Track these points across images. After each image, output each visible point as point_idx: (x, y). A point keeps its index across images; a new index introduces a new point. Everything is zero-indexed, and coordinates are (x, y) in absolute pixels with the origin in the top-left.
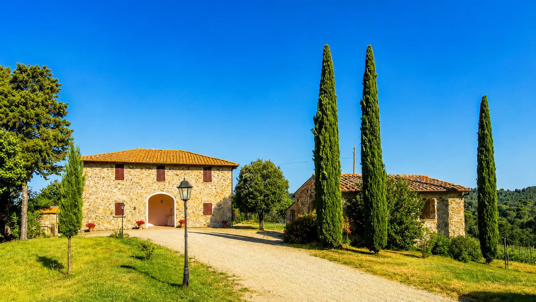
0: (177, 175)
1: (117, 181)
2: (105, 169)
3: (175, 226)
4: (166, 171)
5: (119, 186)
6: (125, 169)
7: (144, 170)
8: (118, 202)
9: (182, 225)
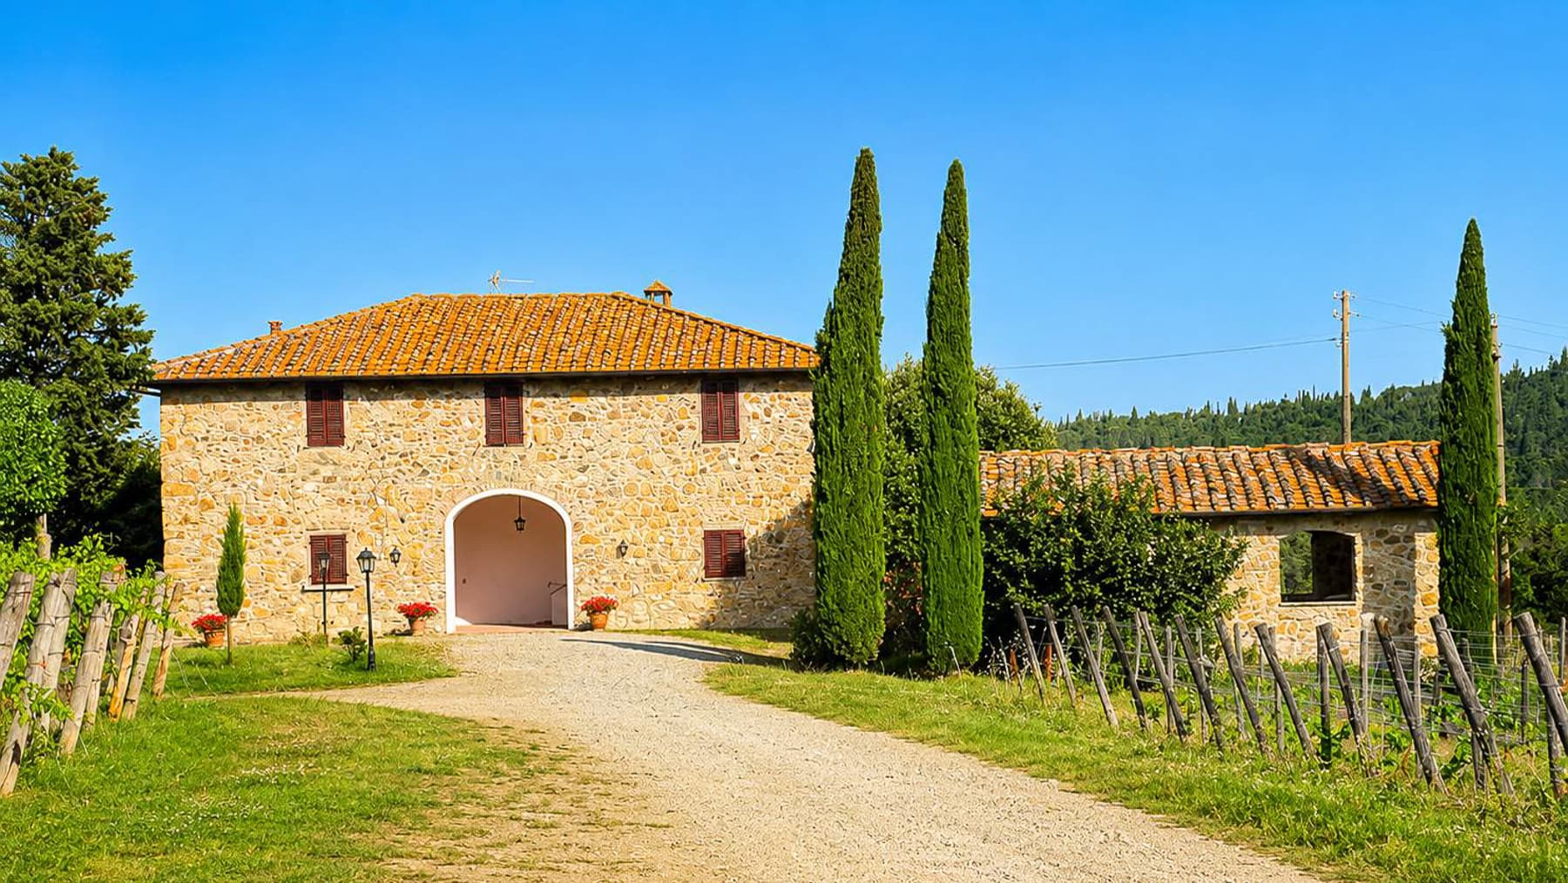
0: (577, 417)
1: (315, 450)
2: (265, 407)
3: (571, 626)
4: (527, 403)
5: (327, 471)
6: (346, 404)
7: (429, 404)
8: (321, 532)
9: (599, 618)
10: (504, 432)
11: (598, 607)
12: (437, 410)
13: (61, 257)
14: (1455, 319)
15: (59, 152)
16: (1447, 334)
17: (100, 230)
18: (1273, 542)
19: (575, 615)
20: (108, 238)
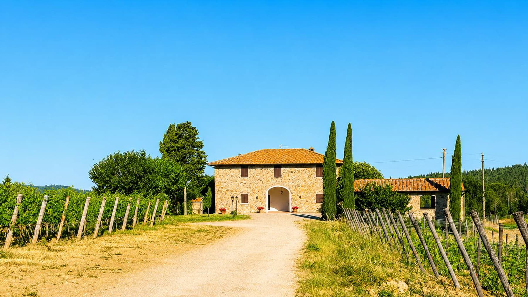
0: (292, 172)
1: (242, 178)
2: (233, 170)
3: (290, 212)
4: (282, 169)
5: (244, 182)
6: (248, 169)
7: (263, 169)
8: (244, 193)
9: (295, 210)
10: (278, 175)
11: (295, 208)
12: (265, 171)
13: (189, 141)
14: (454, 154)
15: (188, 122)
16: (452, 156)
17: (197, 136)
18: (419, 197)
19: (291, 210)
20: (198, 138)
